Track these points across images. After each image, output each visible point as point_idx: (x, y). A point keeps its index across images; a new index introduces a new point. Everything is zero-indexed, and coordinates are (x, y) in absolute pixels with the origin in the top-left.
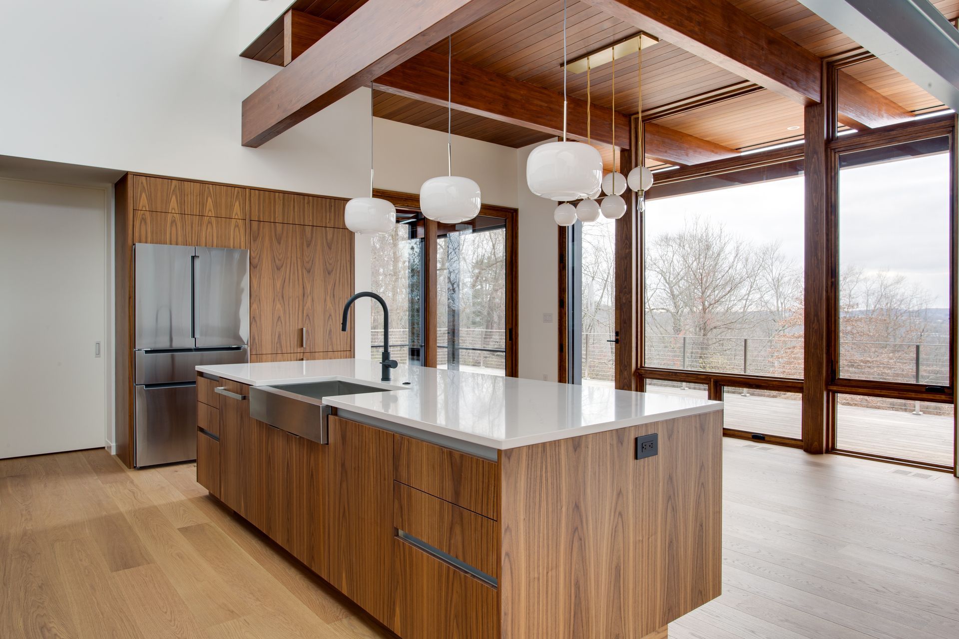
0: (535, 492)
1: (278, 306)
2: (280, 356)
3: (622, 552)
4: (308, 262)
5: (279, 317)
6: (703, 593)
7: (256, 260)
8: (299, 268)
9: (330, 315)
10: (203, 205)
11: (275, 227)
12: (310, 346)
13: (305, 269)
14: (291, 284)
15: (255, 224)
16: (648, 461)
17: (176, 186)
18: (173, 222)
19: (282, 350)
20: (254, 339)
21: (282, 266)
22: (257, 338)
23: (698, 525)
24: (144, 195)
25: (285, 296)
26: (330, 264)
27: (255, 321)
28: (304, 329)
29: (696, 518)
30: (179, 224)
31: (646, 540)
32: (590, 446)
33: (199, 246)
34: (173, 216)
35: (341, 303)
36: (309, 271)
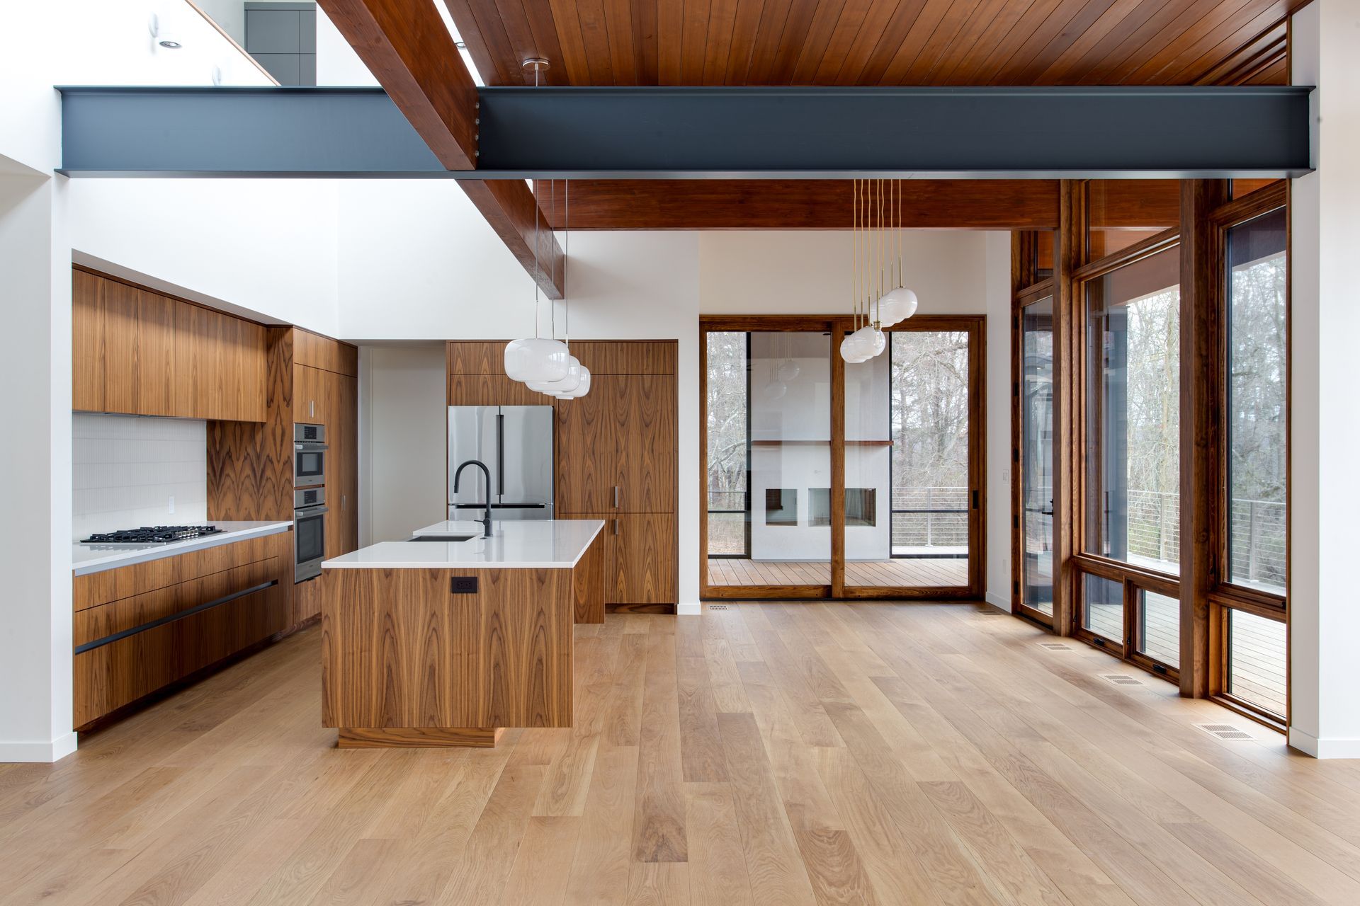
1: (589, 463)
2: (590, 515)
3: (437, 657)
4: (622, 415)
5: (590, 475)
7: (566, 414)
8: (612, 421)
9: (648, 473)
12: (624, 506)
13: (619, 422)
14: (603, 439)
16: (467, 597)
17: (487, 348)
18: (485, 383)
19: (593, 510)
21: (593, 421)
22: (565, 494)
24: (459, 359)
25: (595, 452)
26: (648, 416)
27: (564, 478)
28: (616, 488)
29: (533, 653)
30: (490, 385)
31: (465, 655)
32: (402, 576)
33: (507, 404)
34: (485, 378)
35: (661, 458)
36: (623, 425)
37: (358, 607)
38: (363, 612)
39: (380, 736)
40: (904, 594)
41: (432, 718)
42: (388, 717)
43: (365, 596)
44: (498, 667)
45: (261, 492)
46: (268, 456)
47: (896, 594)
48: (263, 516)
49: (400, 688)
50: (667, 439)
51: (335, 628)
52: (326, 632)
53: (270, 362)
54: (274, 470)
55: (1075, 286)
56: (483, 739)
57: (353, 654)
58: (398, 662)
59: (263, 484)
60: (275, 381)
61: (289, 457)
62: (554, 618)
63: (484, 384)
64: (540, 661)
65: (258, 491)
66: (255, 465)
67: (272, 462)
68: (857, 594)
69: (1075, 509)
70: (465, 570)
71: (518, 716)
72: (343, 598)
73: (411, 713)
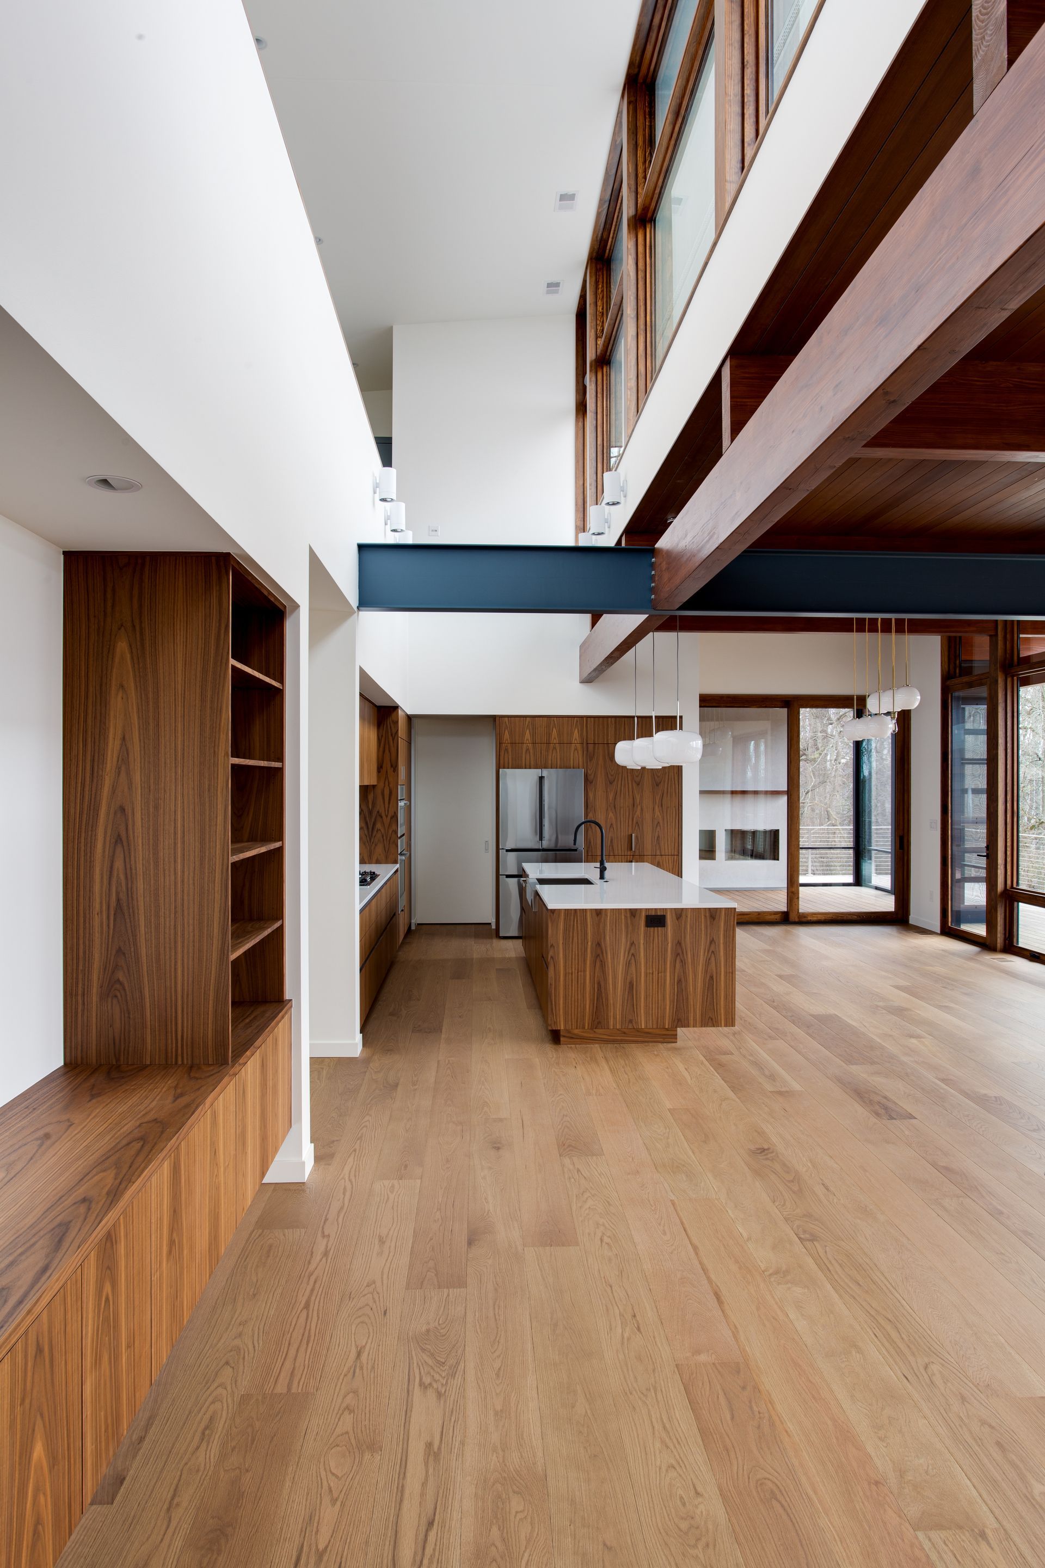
0: (569, 931)
1: (611, 815)
2: (612, 858)
3: (635, 975)
4: (637, 776)
5: (612, 824)
6: (714, 1020)
7: (593, 775)
8: (630, 782)
9: (659, 823)
10: (549, 735)
11: (608, 747)
12: (639, 849)
14: (622, 796)
15: (591, 747)
16: (658, 930)
17: (529, 722)
18: (528, 750)
19: (614, 853)
20: (590, 842)
21: (614, 781)
22: (592, 840)
23: (708, 976)
24: (506, 731)
25: (617, 806)
26: (658, 777)
28: (633, 835)
29: (706, 971)
30: (531, 751)
31: (655, 973)
32: (609, 914)
33: (546, 767)
34: (527, 746)
35: (668, 811)
36: (638, 784)
37: (575, 939)
38: (580, 942)
39: (591, 1035)
40: (845, 918)
41: (631, 1021)
42: (598, 1019)
43: (581, 930)
44: (681, 983)
45: (372, 841)
46: (378, 812)
47: (839, 918)
48: (374, 860)
49: (607, 999)
50: (674, 794)
51: (558, 954)
52: (552, 957)
53: (380, 736)
54: (383, 823)
55: (1009, 680)
56: (668, 1036)
57: (572, 974)
58: (605, 980)
59: (374, 835)
60: (384, 751)
61: (395, 813)
62: (722, 946)
63: (526, 751)
64: (712, 977)
65: (370, 840)
66: (367, 819)
67: (382, 817)
68: (809, 918)
69: (1009, 853)
70: (656, 909)
71: (695, 1020)
72: (565, 930)
73: (615, 1018)
